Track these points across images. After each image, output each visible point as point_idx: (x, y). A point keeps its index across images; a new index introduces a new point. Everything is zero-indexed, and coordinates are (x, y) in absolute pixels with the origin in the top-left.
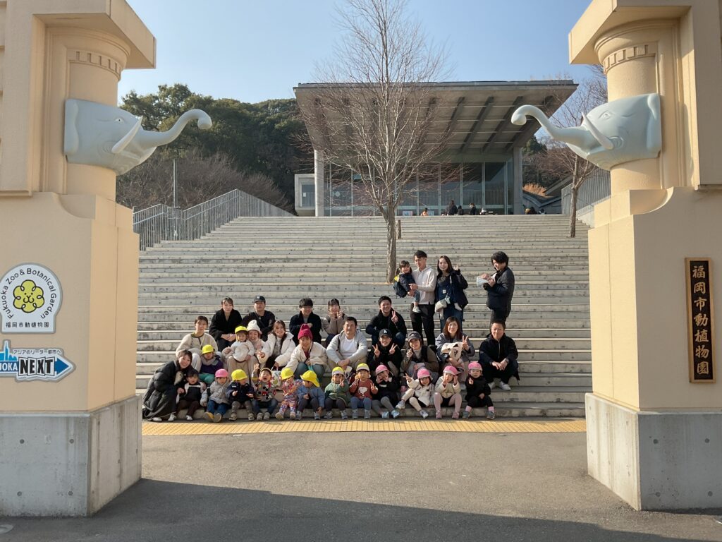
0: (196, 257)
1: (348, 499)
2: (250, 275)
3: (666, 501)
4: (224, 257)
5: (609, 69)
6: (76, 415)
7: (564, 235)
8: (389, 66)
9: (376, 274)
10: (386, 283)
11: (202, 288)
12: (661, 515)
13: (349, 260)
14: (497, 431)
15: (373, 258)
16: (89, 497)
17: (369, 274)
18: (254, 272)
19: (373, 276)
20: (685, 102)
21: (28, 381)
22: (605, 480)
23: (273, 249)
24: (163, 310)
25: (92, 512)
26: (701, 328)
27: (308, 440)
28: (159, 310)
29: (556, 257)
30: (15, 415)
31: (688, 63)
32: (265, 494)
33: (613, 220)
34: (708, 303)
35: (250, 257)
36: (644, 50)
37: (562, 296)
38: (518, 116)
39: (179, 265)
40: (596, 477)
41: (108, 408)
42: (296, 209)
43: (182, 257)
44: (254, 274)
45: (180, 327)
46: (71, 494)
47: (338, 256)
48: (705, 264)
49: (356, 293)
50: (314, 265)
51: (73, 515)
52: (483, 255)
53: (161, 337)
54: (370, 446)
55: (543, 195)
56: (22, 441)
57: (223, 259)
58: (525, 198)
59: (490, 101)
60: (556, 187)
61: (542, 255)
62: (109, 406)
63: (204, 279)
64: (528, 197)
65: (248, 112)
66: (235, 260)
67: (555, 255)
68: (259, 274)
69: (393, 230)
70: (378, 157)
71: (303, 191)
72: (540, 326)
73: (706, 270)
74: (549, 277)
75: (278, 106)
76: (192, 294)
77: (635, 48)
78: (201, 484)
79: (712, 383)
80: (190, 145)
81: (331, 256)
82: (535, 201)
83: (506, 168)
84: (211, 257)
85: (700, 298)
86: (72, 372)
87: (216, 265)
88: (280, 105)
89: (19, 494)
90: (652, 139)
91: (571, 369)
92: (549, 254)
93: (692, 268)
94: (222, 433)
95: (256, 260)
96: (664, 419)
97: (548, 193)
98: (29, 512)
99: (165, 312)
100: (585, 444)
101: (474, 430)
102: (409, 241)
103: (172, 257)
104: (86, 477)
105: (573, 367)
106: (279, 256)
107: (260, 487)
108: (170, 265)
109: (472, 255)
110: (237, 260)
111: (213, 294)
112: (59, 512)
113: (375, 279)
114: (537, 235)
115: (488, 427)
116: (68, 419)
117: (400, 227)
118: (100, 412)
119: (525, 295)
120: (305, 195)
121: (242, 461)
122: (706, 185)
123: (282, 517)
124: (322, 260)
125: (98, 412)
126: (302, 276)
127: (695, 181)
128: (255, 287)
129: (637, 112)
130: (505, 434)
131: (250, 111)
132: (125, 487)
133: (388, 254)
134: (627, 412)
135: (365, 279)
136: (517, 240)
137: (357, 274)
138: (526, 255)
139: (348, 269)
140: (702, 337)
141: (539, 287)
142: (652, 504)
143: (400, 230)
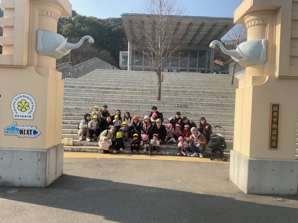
0: (80, 86)
1: (141, 185)
2: (102, 94)
3: (256, 191)
4: (91, 86)
5: (248, 27)
6: (41, 151)
7: (229, 83)
8: (162, 11)
9: (152, 96)
10: (157, 101)
11: (82, 99)
12: (254, 196)
13: (142, 90)
14: (197, 161)
15: (151, 90)
16: (45, 180)
17: (150, 96)
18: (103, 93)
19: (151, 97)
20: (276, 44)
21: (23, 137)
22: (235, 182)
23: (111, 84)
24: (67, 107)
25: (46, 186)
26: (274, 129)
27: (125, 162)
28: (66, 107)
29: (225, 93)
30: (18, 150)
31: (278, 28)
32: (110, 182)
33: (245, 87)
34: (278, 120)
35: (101, 87)
36: (262, 22)
37: (226, 109)
38: (212, 44)
39: (73, 89)
40: (232, 181)
41: (52, 148)
42: (120, 66)
43: (74, 85)
44: (103, 94)
45: (74, 115)
46: (39, 179)
47: (137, 88)
48: (278, 106)
49: (144, 104)
50: (127, 91)
51: (40, 187)
52: (196, 90)
53: (67, 118)
54: (148, 165)
55: (222, 65)
56: (21, 159)
57: (91, 87)
58: (214, 65)
59: (203, 25)
60: (227, 62)
61: (219, 91)
62: (52, 147)
63: (83, 95)
64: (216, 65)
65: (100, 23)
66: (95, 88)
67: (224, 91)
68: (105, 94)
69: (160, 79)
70: (156, 49)
71: (123, 59)
72: (216, 121)
73: (278, 108)
74: (221, 101)
75: (113, 20)
76: (79, 102)
77: (259, 21)
78: (86, 177)
79: (277, 149)
80: (76, 36)
81: (134, 88)
82: (218, 67)
83: (207, 52)
84: (86, 86)
85: (275, 118)
86: (40, 135)
87: (88, 89)
88: (114, 20)
89: (20, 178)
90: (262, 57)
91: (227, 139)
92: (222, 91)
93: (273, 107)
94: (92, 157)
95: (104, 88)
96: (258, 162)
97: (224, 64)
98: (23, 185)
99: (68, 108)
100: (229, 168)
101: (188, 161)
102: (166, 83)
103: (69, 85)
104: (45, 173)
105: (227, 138)
106: (113, 87)
107: (108, 179)
108: (69, 88)
109: (191, 90)
110: (96, 88)
111: (87, 102)
112: (34, 186)
113: (152, 98)
114: (218, 83)
115: (193, 160)
116: (38, 152)
117: (163, 77)
118: (50, 150)
119: (211, 108)
120: (124, 60)
121: (100, 169)
122: (281, 76)
123: (117, 190)
124: (131, 90)
125: (49, 150)
126: (123, 96)
127: (277, 74)
128: (104, 100)
129: (257, 46)
130: (200, 163)
131: (101, 22)
132: (57, 177)
133: (158, 89)
134: (245, 158)
135: (148, 98)
136: (210, 85)
137: (145, 96)
138: (213, 91)
139: (141, 94)
140: (274, 132)
141: (217, 105)
142: (251, 192)
143: (163, 78)
